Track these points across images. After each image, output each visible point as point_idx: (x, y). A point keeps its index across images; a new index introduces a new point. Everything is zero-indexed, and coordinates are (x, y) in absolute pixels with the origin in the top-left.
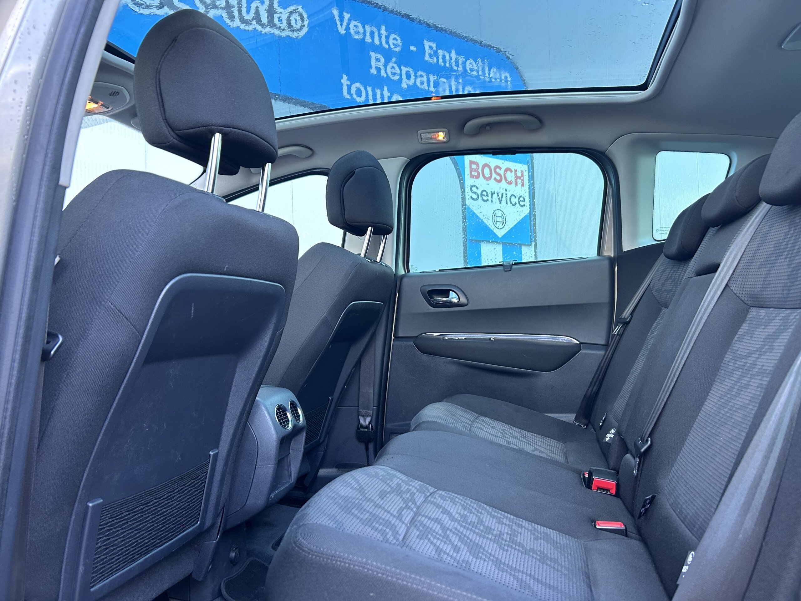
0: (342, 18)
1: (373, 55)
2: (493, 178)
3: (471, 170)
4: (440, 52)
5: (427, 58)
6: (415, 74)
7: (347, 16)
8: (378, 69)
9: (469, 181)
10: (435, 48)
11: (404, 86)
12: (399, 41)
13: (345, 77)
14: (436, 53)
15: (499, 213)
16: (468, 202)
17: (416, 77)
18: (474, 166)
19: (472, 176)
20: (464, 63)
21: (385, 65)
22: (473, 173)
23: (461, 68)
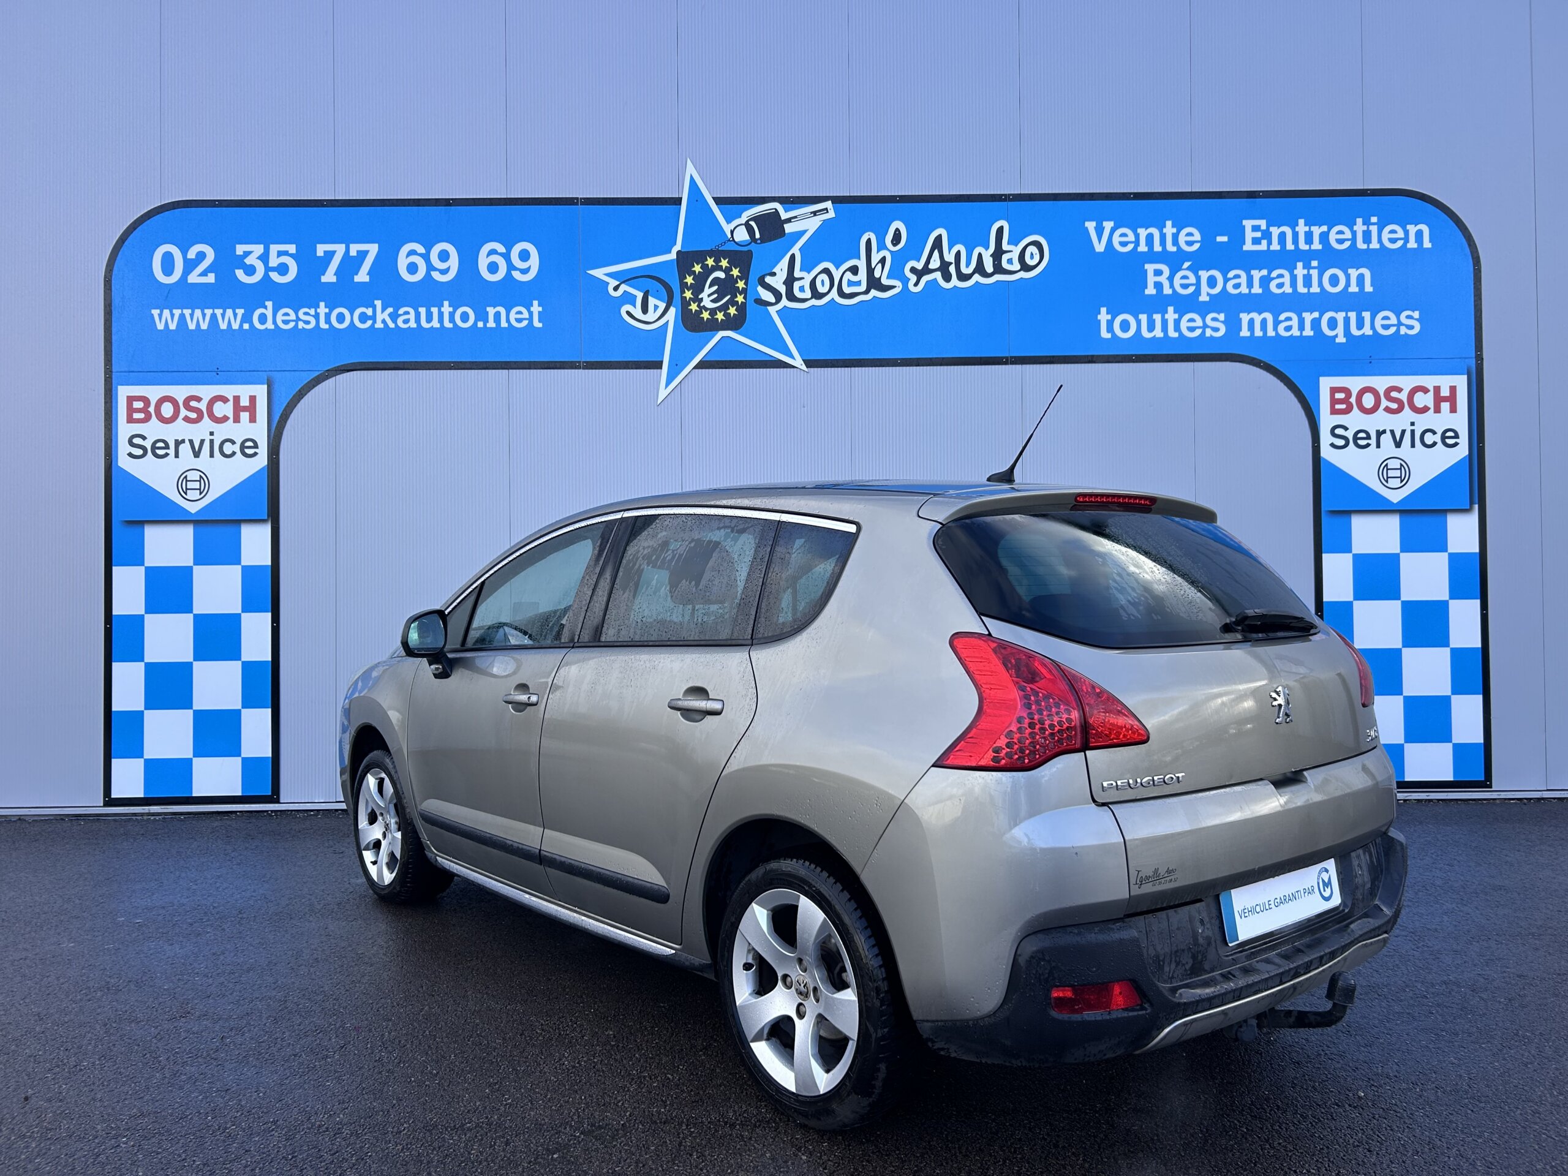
0: (1100, 231)
1: (1150, 268)
2: (1383, 406)
3: (1334, 402)
4: (1275, 231)
5: (1248, 246)
6: (1225, 276)
7: (1108, 225)
8: (1158, 286)
9: (1327, 420)
10: (1264, 227)
11: (1204, 298)
12: (1197, 236)
13: (1103, 310)
14: (1267, 235)
15: (1393, 464)
16: (1326, 452)
17: (1226, 280)
18: (1340, 396)
19: (1334, 412)
20: (1324, 237)
21: (1171, 279)
22: (1338, 407)
23: (1317, 246)
